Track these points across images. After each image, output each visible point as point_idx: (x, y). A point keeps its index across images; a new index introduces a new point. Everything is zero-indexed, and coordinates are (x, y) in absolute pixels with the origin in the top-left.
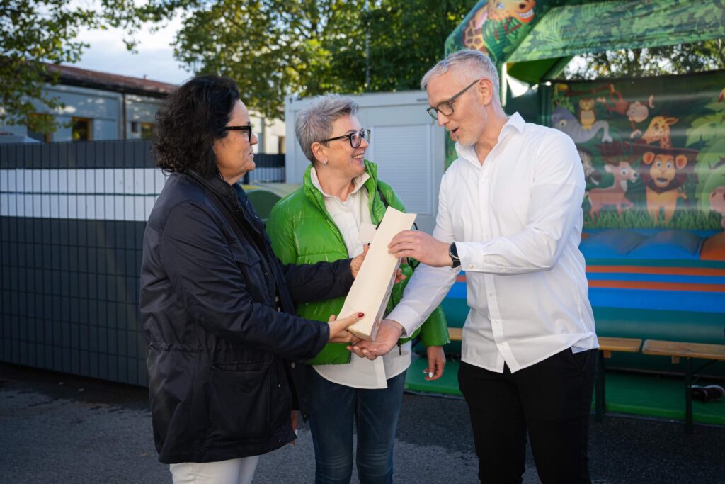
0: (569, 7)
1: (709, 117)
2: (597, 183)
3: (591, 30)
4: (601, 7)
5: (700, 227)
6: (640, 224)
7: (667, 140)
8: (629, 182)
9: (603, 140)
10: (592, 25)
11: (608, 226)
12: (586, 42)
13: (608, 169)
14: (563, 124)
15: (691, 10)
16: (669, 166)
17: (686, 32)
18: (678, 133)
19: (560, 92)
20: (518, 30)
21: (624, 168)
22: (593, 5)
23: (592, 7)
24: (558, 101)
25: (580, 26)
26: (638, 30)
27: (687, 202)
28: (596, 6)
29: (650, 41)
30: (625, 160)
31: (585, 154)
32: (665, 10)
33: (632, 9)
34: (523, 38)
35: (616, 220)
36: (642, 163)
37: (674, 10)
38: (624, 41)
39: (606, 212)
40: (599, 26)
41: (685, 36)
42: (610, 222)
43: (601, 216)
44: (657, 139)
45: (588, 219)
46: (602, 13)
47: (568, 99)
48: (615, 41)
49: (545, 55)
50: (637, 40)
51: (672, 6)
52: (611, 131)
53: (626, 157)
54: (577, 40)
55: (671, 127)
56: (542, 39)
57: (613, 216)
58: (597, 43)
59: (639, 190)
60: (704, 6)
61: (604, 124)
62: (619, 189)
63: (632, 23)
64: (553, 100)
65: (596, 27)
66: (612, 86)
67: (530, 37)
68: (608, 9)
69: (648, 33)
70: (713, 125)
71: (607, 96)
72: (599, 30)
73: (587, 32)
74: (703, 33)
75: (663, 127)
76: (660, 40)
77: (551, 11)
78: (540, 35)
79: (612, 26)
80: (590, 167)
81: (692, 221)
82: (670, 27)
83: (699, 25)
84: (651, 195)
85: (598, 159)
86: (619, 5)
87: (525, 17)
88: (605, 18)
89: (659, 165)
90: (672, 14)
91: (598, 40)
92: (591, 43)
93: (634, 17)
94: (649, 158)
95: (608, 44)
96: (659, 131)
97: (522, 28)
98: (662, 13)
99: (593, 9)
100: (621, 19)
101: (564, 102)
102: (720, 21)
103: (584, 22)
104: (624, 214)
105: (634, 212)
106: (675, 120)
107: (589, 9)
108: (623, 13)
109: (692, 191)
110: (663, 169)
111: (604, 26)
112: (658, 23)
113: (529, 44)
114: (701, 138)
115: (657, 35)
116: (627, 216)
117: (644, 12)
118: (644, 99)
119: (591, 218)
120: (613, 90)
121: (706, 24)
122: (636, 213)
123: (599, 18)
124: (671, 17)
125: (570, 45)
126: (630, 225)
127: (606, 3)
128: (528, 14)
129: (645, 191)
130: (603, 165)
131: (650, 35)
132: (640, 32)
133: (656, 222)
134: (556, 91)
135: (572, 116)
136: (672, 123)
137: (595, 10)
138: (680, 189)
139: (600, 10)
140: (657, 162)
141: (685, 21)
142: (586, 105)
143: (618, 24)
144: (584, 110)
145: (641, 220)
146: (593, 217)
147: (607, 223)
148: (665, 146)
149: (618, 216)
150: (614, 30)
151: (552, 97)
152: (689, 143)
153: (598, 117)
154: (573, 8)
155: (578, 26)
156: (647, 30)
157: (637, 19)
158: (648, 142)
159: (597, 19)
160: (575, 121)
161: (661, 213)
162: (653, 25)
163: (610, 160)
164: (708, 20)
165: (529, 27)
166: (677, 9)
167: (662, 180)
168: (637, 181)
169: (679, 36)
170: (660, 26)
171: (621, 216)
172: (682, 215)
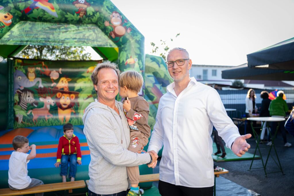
0: (29, 22)
1: (83, 79)
2: (36, 106)
3: (40, 34)
4: (45, 25)
5: (80, 124)
6: (56, 124)
7: (67, 88)
8: (51, 106)
9: (39, 87)
10: (41, 32)
11: (41, 125)
12: (38, 40)
13: (41, 100)
14: (19, 78)
15: (84, 33)
16: (68, 99)
17: (82, 41)
18: (71, 85)
19: (18, 63)
20: (3, 28)
21: (49, 99)
22: (41, 23)
23: (41, 24)
24: (17, 67)
25: (35, 32)
26: (62, 38)
27: (75, 114)
28: (43, 24)
29: (67, 43)
30: (49, 96)
31: (30, 93)
32: (74, 31)
33: (59, 28)
34: (5, 33)
35: (45, 122)
36: (56, 97)
37: (77, 32)
38: (56, 42)
39: (40, 119)
40: (44, 33)
41: (81, 43)
42: (42, 123)
43: (38, 121)
44: (63, 87)
45: (32, 123)
46: (46, 28)
47: (22, 67)
48: (51, 41)
49: (17, 43)
50: (61, 42)
51: (76, 30)
52: (43, 82)
53: (49, 94)
54: (33, 38)
55: (69, 82)
56: (15, 35)
57: (44, 121)
58: (43, 41)
59: (55, 109)
60: (89, 32)
61: (40, 80)
62: (46, 109)
63: (59, 34)
64: (14, 67)
65: (42, 33)
66: (43, 63)
67: (9, 33)
68: (48, 26)
69: (66, 40)
70: (85, 82)
71: (41, 67)
72: (44, 35)
73: (38, 35)
74: (89, 43)
75: (65, 82)
76: (71, 44)
77: (20, 22)
78: (14, 33)
79: (50, 34)
80: (33, 98)
81: (77, 122)
82: (75, 38)
83: (87, 40)
84: (60, 111)
85: (37, 95)
86: (53, 25)
87: (7, 23)
88: (47, 30)
89: (64, 98)
90: (76, 33)
91: (44, 40)
92: (40, 41)
93: (60, 32)
94: (59, 95)
95: (48, 42)
96: (63, 84)
97: (5, 28)
98: (72, 32)
99: (41, 25)
100: (54, 32)
101: (20, 68)
102: (95, 39)
103: (37, 30)
104: (48, 120)
105: (53, 119)
106: (70, 80)
107: (39, 25)
108: (55, 29)
109: (77, 109)
110: (65, 100)
111: (46, 34)
112: (70, 36)
113: (8, 37)
114: (80, 87)
115: (70, 41)
116: (50, 121)
117: (64, 30)
118: (57, 70)
119: (33, 122)
120: (44, 65)
121: (90, 40)
122: (54, 120)
123: (44, 29)
124: (76, 34)
125: (30, 40)
126: (51, 125)
127: (47, 23)
128: (9, 21)
129: (57, 110)
130: (39, 98)
131: (67, 41)
132: (63, 39)
133: (62, 123)
134: (16, 63)
135: (24, 75)
136: (69, 81)
137: (42, 26)
138: (72, 108)
139: (44, 26)
140: (63, 97)
141: (82, 37)
142: (31, 70)
143: (53, 34)
144: (30, 72)
145: (56, 122)
146: (34, 121)
147: (40, 124)
148: (66, 90)
149: (46, 121)
150: (51, 36)
151: (14, 65)
152: (76, 89)
153: (37, 76)
154: (32, 23)
155: (34, 32)
156: (66, 39)
157: (61, 33)
158: (59, 88)
159: (43, 30)
160: (26, 77)
161: (65, 119)
162: (68, 37)
163: (42, 96)
164: (90, 38)
165: (9, 28)
166: (78, 31)
167: (65, 105)
168: (55, 105)
169: (79, 43)
170: (71, 38)
171: (47, 121)
172: (73, 119)
